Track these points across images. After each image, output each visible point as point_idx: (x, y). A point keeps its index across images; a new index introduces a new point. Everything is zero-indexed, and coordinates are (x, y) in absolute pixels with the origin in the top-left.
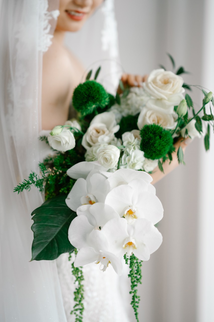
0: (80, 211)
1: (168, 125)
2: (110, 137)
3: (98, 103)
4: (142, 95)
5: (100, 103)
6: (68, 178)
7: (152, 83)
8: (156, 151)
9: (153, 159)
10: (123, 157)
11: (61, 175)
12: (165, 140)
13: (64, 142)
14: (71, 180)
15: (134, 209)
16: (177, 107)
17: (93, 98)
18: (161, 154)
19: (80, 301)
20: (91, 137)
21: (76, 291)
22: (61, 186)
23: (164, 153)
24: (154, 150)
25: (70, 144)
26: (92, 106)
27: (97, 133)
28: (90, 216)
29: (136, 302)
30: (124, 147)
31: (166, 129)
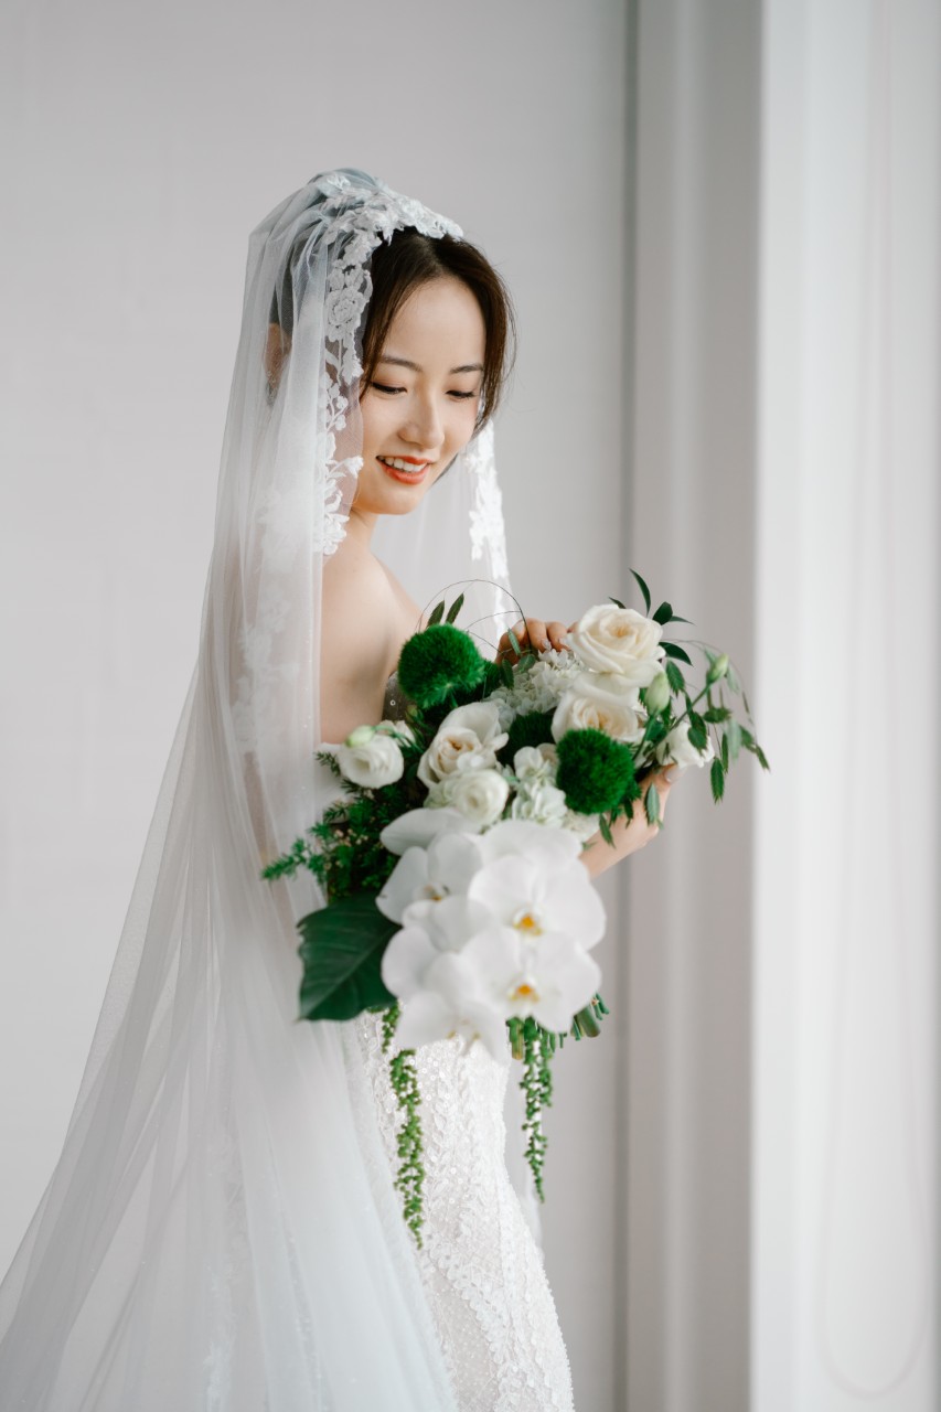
0: (412, 917)
1: (625, 733)
2: (485, 757)
3: (459, 677)
4: (566, 667)
5: (464, 677)
6: (385, 852)
7: (588, 634)
8: (594, 791)
9: (588, 811)
10: (516, 802)
11: (366, 846)
12: (615, 765)
13: (375, 763)
14: (389, 858)
15: (537, 912)
16: (646, 689)
17: (448, 664)
18: (605, 800)
19: (413, 1156)
20: (440, 758)
21: (403, 1131)
22: (367, 872)
23: (612, 796)
24: (589, 788)
25: (391, 768)
26: (444, 684)
27: (454, 750)
28: (436, 931)
29: (538, 1152)
30: (519, 781)
31: (619, 743)
